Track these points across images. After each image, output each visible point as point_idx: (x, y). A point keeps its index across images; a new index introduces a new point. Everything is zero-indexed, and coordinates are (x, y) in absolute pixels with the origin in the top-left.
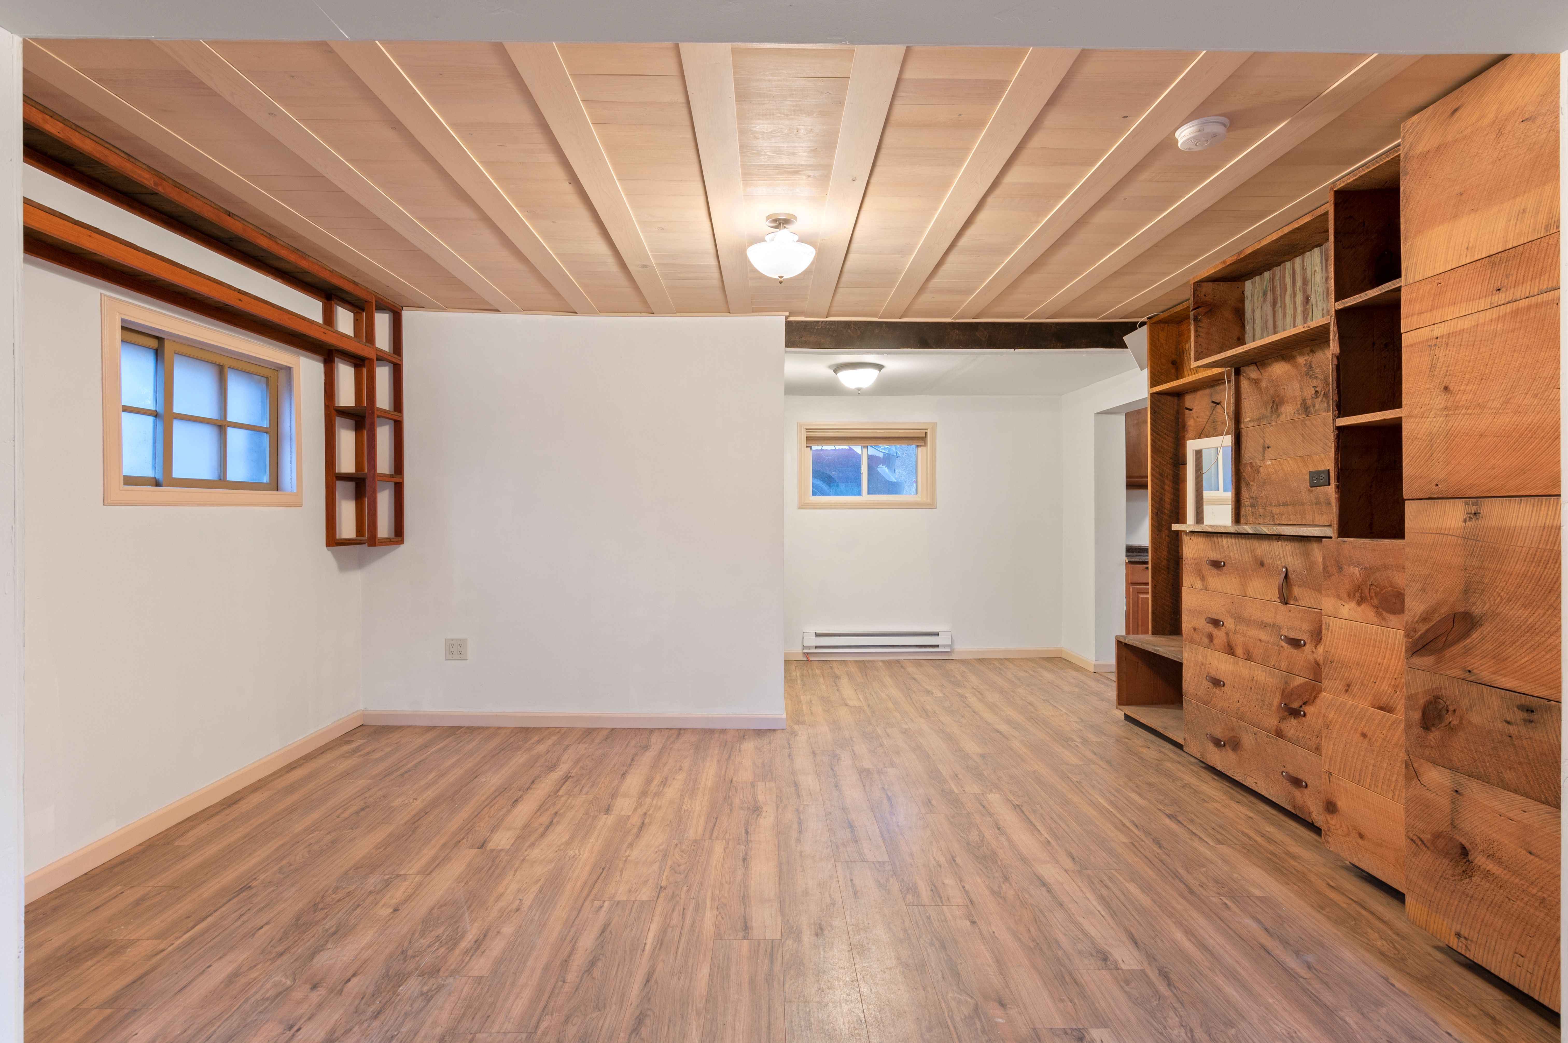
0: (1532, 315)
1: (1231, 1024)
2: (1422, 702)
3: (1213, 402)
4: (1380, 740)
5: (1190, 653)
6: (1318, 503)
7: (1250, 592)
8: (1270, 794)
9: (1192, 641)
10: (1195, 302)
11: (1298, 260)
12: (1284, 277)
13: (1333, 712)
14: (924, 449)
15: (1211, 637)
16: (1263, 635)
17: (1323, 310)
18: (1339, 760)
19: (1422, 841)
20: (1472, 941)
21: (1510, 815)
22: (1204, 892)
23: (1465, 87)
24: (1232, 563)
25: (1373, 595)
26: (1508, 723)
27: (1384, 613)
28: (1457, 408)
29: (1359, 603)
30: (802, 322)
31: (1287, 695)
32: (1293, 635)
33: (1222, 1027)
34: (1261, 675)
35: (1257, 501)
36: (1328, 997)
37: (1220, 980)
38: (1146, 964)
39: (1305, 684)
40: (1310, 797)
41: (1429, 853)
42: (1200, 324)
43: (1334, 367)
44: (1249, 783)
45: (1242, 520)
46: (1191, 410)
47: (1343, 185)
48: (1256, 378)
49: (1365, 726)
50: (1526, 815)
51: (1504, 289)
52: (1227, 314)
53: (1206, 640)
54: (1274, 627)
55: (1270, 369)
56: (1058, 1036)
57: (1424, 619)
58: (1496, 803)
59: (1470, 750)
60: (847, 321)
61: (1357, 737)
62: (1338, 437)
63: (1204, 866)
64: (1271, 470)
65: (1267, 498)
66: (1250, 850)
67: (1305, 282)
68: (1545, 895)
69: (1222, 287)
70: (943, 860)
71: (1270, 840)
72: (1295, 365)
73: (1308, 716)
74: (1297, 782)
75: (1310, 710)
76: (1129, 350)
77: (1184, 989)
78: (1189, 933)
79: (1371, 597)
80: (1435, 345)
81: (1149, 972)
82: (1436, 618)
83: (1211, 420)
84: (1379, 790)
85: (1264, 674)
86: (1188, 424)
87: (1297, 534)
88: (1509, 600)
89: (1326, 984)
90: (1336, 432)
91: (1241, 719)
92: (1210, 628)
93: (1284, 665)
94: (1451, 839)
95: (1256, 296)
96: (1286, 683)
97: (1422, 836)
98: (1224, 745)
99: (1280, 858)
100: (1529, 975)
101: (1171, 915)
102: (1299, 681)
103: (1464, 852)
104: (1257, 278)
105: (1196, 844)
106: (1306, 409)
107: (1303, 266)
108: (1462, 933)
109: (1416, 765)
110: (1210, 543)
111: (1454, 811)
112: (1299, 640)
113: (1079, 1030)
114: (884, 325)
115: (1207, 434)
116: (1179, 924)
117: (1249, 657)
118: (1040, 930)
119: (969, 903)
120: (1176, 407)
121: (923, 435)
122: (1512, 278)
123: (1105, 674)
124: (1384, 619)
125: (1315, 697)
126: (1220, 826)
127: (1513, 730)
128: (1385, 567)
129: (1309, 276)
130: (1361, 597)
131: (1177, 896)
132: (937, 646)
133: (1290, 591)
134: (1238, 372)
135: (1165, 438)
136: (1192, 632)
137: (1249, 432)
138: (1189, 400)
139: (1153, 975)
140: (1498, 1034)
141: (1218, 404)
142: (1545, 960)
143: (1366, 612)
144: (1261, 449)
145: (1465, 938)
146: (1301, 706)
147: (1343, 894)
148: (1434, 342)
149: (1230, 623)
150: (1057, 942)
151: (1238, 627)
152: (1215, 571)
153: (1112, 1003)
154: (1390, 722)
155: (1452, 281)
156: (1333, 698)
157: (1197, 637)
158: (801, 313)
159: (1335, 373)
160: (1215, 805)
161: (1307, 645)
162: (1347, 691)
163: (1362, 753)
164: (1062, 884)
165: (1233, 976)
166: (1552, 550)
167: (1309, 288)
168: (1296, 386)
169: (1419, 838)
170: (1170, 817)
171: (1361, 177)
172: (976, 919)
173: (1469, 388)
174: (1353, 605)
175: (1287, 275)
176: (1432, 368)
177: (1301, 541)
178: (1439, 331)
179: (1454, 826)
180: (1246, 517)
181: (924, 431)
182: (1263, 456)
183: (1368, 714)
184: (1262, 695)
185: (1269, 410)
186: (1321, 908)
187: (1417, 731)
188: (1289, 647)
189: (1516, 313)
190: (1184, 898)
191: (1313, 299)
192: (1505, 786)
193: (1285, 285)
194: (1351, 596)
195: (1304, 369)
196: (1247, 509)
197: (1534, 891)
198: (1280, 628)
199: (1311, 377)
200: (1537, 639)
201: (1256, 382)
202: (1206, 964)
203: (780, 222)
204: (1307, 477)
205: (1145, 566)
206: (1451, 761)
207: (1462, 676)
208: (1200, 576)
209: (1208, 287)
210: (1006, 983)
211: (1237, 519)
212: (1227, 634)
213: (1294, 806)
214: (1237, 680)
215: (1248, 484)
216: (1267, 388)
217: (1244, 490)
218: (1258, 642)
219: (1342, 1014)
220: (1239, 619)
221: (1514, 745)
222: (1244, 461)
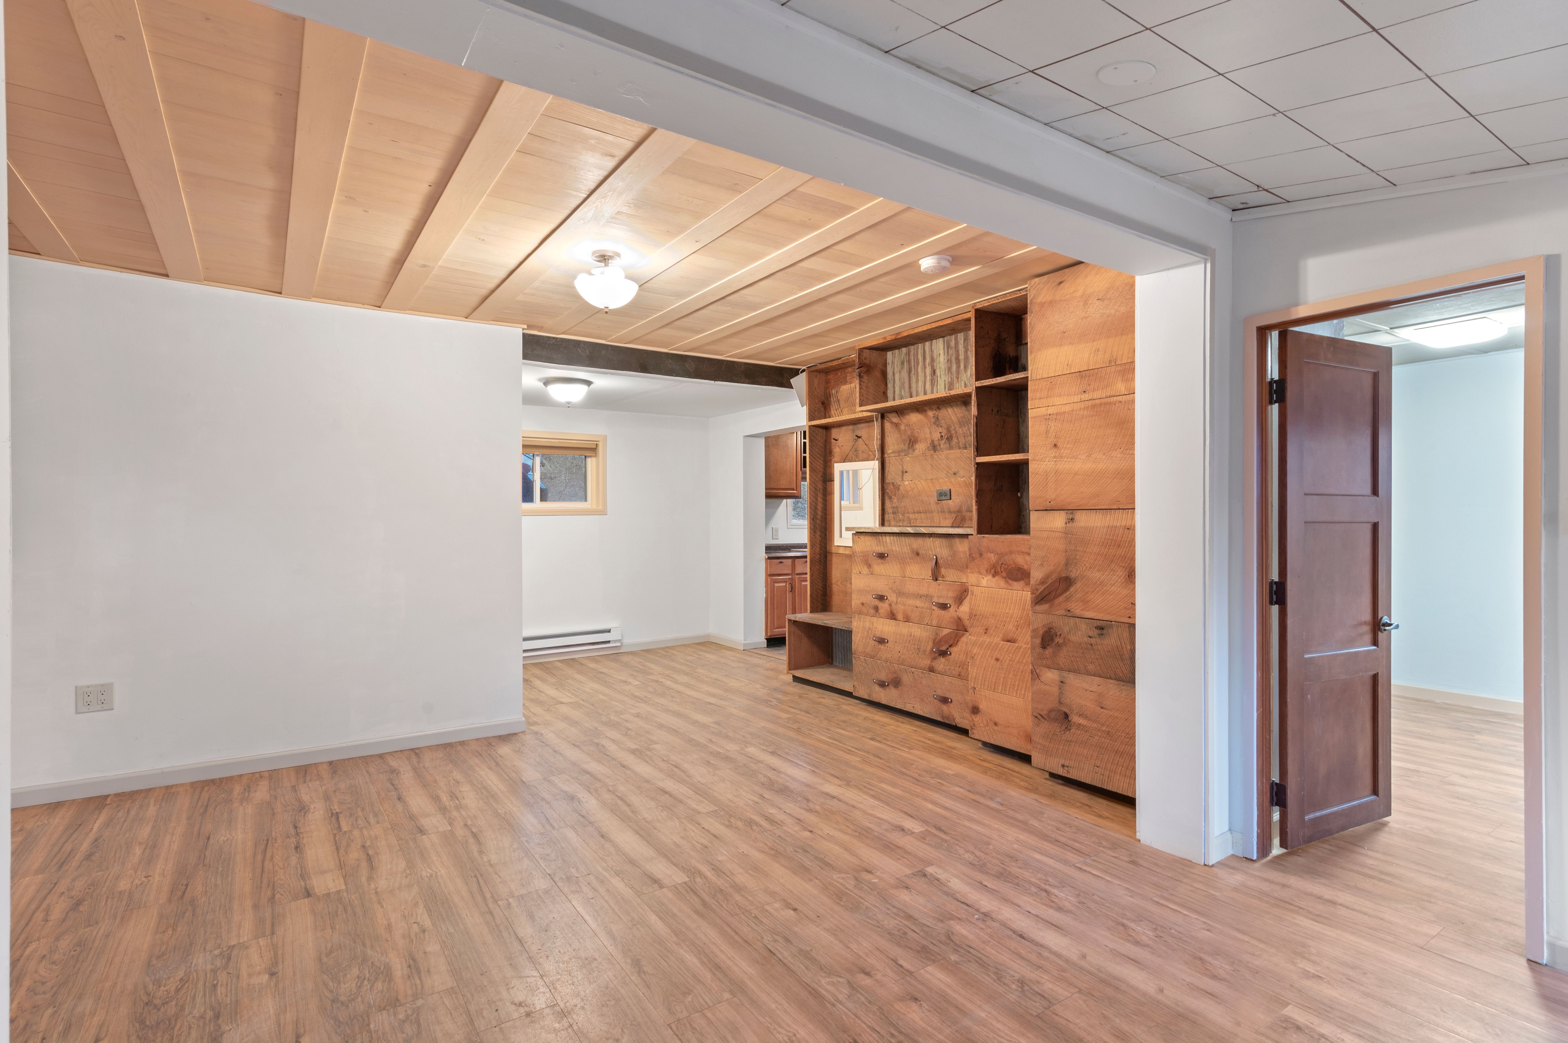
0: (1102, 409)
1: (988, 844)
2: (1041, 632)
3: (857, 436)
4: (1008, 661)
5: (859, 622)
6: (943, 512)
7: (908, 574)
8: (924, 713)
9: (860, 613)
10: (860, 363)
11: (927, 344)
12: (917, 354)
13: (976, 648)
14: (594, 459)
15: (876, 609)
16: (918, 603)
17: (945, 381)
18: (980, 678)
19: (1041, 716)
20: (1071, 767)
21: (1091, 689)
22: (924, 779)
23: (1066, 270)
24: (894, 555)
25: (1002, 570)
26: (1090, 637)
27: (1010, 581)
28: (1061, 457)
29: (994, 576)
30: (534, 335)
31: (937, 642)
32: (942, 601)
33: (985, 846)
34: (916, 631)
35: (897, 510)
36: (1019, 816)
37: (967, 824)
38: (926, 826)
39: (951, 633)
40: (954, 708)
41: (1046, 722)
42: (862, 379)
43: (975, 423)
44: (909, 708)
45: (886, 523)
46: (837, 440)
47: (981, 306)
48: (896, 422)
49: (998, 654)
50: (1100, 687)
51: (1087, 392)
52: (877, 374)
53: (872, 611)
54: (928, 597)
55: (908, 417)
56: (912, 878)
57: (1043, 582)
58: (1084, 684)
59: (1069, 656)
60: (577, 341)
61: (993, 661)
62: (977, 469)
63: (913, 765)
64: (908, 488)
65: (905, 508)
66: (929, 749)
67: (933, 360)
68: (1110, 730)
69: (875, 354)
70: (757, 800)
71: (936, 742)
72: (926, 416)
73: (952, 654)
74: (945, 700)
75: (954, 650)
76: (794, 390)
77: (954, 833)
78: (934, 803)
79: (1001, 572)
80: (1049, 419)
81: (929, 829)
82: (1050, 581)
83: (853, 449)
84: (1007, 693)
85: (919, 630)
86: (834, 450)
87: (947, 533)
88: (1090, 568)
89: (1014, 810)
90: (976, 466)
91: (901, 664)
92: (877, 602)
93: (934, 623)
94: (1059, 711)
95: (896, 364)
96: (937, 634)
97: (1042, 713)
98: (888, 685)
99: (947, 751)
100: (1102, 776)
101: (918, 796)
102: (946, 631)
103: (1066, 716)
104: (897, 351)
105: (899, 752)
106: (934, 447)
107: (932, 349)
108: (1065, 764)
109: (1037, 671)
110: (875, 541)
111: (1061, 693)
112: (947, 604)
113: (920, 871)
114: (610, 348)
115: (851, 458)
116: (925, 799)
117: (907, 619)
118: (854, 825)
119: (798, 821)
120: (824, 437)
121: (595, 447)
122: (1092, 387)
123: (753, 651)
124: (1010, 585)
125: (958, 641)
126: (903, 739)
127: (1093, 641)
128: (1011, 552)
129: (935, 357)
130: (995, 572)
131: (912, 784)
132: (609, 642)
133: (939, 572)
134: (883, 417)
135: (818, 461)
136: (861, 606)
137: (891, 460)
138: (835, 433)
139: (934, 831)
140: (1094, 812)
141: (859, 437)
142: (1110, 765)
143: (998, 581)
144: (900, 473)
145: (1067, 767)
146: (948, 648)
147: (990, 763)
148: (1048, 417)
149: (892, 597)
150: (869, 828)
151: (899, 599)
152: (880, 561)
153: (926, 852)
154: (1014, 649)
155: (1058, 382)
156: (976, 639)
157: (864, 610)
158: (541, 329)
159: (975, 428)
160: (891, 727)
161: (952, 607)
162: (986, 633)
163: (997, 671)
164: (844, 794)
165: (971, 819)
166: (1112, 539)
167: (935, 364)
168: (928, 431)
169: (1040, 714)
170: (872, 739)
171: (992, 304)
172: (811, 829)
173: (1068, 446)
174: (990, 577)
175: (919, 353)
176: (1047, 432)
177: (947, 537)
178: (1051, 410)
179: (1060, 703)
180: (889, 521)
181: (596, 443)
182: (902, 478)
183: (1000, 646)
184: (918, 645)
185: (907, 446)
186: (985, 773)
187: (1039, 650)
188: (939, 609)
189: (1093, 406)
190: (917, 785)
191: (938, 372)
192: (1088, 673)
193: (918, 360)
194: (988, 571)
195: (933, 420)
196: (890, 515)
197: (1104, 729)
198: (932, 597)
199: (937, 426)
200: (1105, 588)
201: (897, 425)
202: (954, 817)
203: (604, 258)
204: (935, 494)
205: (805, 559)
206: (1059, 664)
207: (1064, 614)
208: (867, 564)
209: (867, 353)
210: (861, 860)
211: (883, 523)
212: (890, 605)
213: (943, 717)
214: (898, 637)
215: (890, 498)
216: (905, 430)
217: (887, 502)
218: (915, 609)
219: (1031, 823)
220: (900, 594)
221: (1093, 649)
222: (887, 481)
